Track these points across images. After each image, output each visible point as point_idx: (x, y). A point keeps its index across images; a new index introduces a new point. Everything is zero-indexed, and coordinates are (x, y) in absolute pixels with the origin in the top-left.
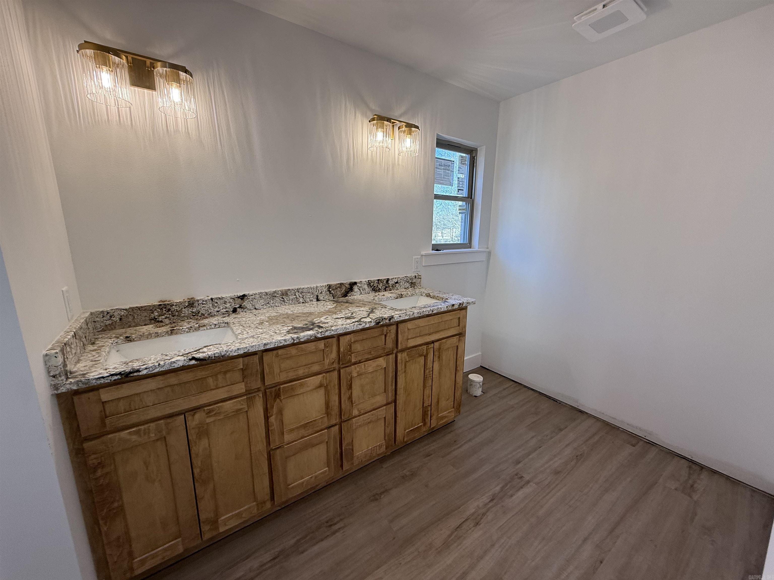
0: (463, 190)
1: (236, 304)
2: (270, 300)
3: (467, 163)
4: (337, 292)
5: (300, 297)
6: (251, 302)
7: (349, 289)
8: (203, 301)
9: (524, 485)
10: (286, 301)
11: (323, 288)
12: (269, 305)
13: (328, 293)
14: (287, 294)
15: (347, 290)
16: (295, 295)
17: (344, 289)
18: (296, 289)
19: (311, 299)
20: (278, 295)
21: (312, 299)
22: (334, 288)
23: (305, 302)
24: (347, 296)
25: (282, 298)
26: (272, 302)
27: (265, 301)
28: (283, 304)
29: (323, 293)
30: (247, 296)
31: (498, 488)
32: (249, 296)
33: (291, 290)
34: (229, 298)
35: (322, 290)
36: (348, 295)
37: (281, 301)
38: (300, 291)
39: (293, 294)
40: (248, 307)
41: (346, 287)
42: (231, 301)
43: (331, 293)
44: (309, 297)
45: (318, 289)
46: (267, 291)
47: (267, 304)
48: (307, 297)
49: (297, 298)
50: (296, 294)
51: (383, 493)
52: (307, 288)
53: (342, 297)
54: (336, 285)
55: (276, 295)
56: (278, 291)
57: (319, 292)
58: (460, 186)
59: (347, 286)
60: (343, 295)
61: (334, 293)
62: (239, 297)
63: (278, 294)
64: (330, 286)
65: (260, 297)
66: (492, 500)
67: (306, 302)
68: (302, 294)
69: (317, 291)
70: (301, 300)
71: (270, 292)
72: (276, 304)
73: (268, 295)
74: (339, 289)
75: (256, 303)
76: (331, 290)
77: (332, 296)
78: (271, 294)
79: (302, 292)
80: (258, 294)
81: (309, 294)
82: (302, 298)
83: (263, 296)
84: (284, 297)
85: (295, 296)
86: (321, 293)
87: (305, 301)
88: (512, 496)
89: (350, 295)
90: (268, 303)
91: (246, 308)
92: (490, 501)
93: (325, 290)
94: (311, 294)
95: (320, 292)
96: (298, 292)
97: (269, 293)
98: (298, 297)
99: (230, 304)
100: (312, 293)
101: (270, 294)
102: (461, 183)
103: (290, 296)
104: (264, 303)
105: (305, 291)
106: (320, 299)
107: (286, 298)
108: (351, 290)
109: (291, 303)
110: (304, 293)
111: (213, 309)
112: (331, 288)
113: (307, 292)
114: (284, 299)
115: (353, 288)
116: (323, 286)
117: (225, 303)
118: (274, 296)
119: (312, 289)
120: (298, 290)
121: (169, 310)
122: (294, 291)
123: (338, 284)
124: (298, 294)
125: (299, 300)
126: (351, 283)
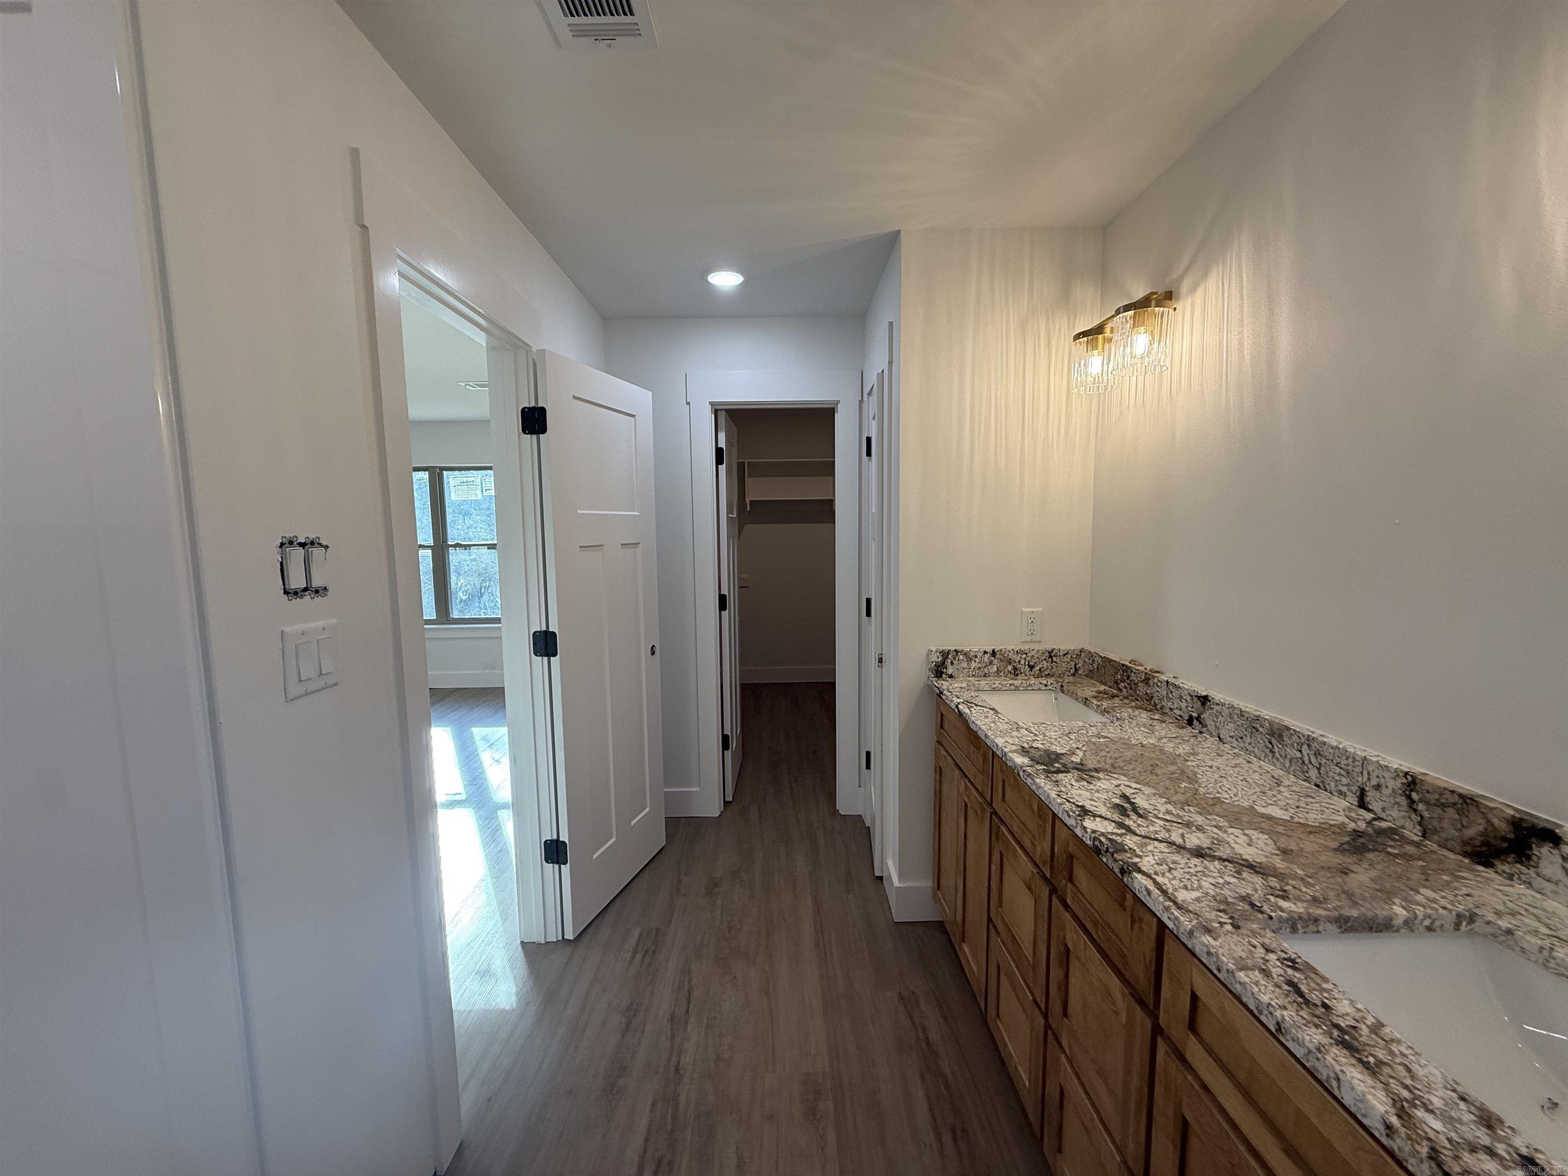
1: (1193, 709)
2: (1245, 733)
4: (1441, 819)
5: (1310, 762)
6: (1215, 719)
7: (1504, 839)
8: (1159, 681)
10: (1277, 755)
11: (1386, 774)
12: (1242, 745)
13: (1404, 802)
14: (1281, 736)
15: (1493, 841)
16: (1301, 751)
17: (1481, 828)
18: (1304, 737)
19: (1340, 787)
20: (1261, 729)
21: (1344, 789)
22: (1433, 797)
23: (1321, 785)
24: (1488, 864)
25: (1271, 743)
26: (1249, 740)
27: (1237, 730)
28: (1270, 758)
29: (1385, 791)
30: (1210, 701)
32: (1213, 704)
33: (1292, 732)
34: (1186, 691)
35: (1383, 781)
36: (1497, 863)
37: (1266, 746)
38: (1314, 745)
39: (1295, 745)
40: (1209, 727)
41: (1488, 821)
42: (1189, 698)
43: (1415, 811)
44: (1337, 778)
45: (1370, 768)
46: (1242, 704)
47: (1240, 740)
48: (1331, 774)
49: (1303, 762)
50: (1303, 750)
52: (1332, 748)
53: (1465, 854)
54: (1442, 791)
55: (1258, 726)
56: (1266, 719)
57: (1369, 779)
59: (1496, 822)
60: (1469, 849)
61: (1426, 814)
62: (1199, 697)
63: (1263, 727)
64: (1412, 783)
65: (1231, 716)
67: (1326, 790)
68: (1319, 758)
69: (1365, 773)
70: (1313, 773)
71: (1248, 713)
72: (1256, 750)
73: (1245, 718)
74: (1451, 812)
75: (1222, 724)
76: (1415, 796)
77: (1420, 824)
78: (1249, 719)
79: (1319, 754)
80: (1227, 706)
81: (1338, 770)
82: (1316, 771)
83: (1235, 717)
84: (1273, 740)
85: (1298, 755)
86: (1378, 787)
87: (1323, 782)
89: (1506, 868)
90: (1242, 738)
91: (1206, 726)
93: (1391, 784)
94: (1343, 773)
95: (1374, 782)
96: (1309, 746)
97: (1247, 715)
98: (1306, 759)
99: (1186, 705)
100: (1348, 772)
101: (1247, 718)
103: (1287, 747)
104: (1234, 732)
105: (1326, 754)
106: (1370, 807)
107: (1278, 748)
108: (1520, 857)
109: (1287, 766)
110: (1325, 757)
111: (1166, 701)
112: (1417, 792)
113: (1332, 760)
114: (1273, 746)
115: (1531, 849)
116: (1386, 767)
117: (1181, 698)
118: (1254, 727)
119: (1350, 760)
120: (1310, 740)
121: (1128, 677)
122: (1299, 737)
123: (1453, 792)
124: (1308, 752)
125: (1307, 772)
126: (1525, 825)
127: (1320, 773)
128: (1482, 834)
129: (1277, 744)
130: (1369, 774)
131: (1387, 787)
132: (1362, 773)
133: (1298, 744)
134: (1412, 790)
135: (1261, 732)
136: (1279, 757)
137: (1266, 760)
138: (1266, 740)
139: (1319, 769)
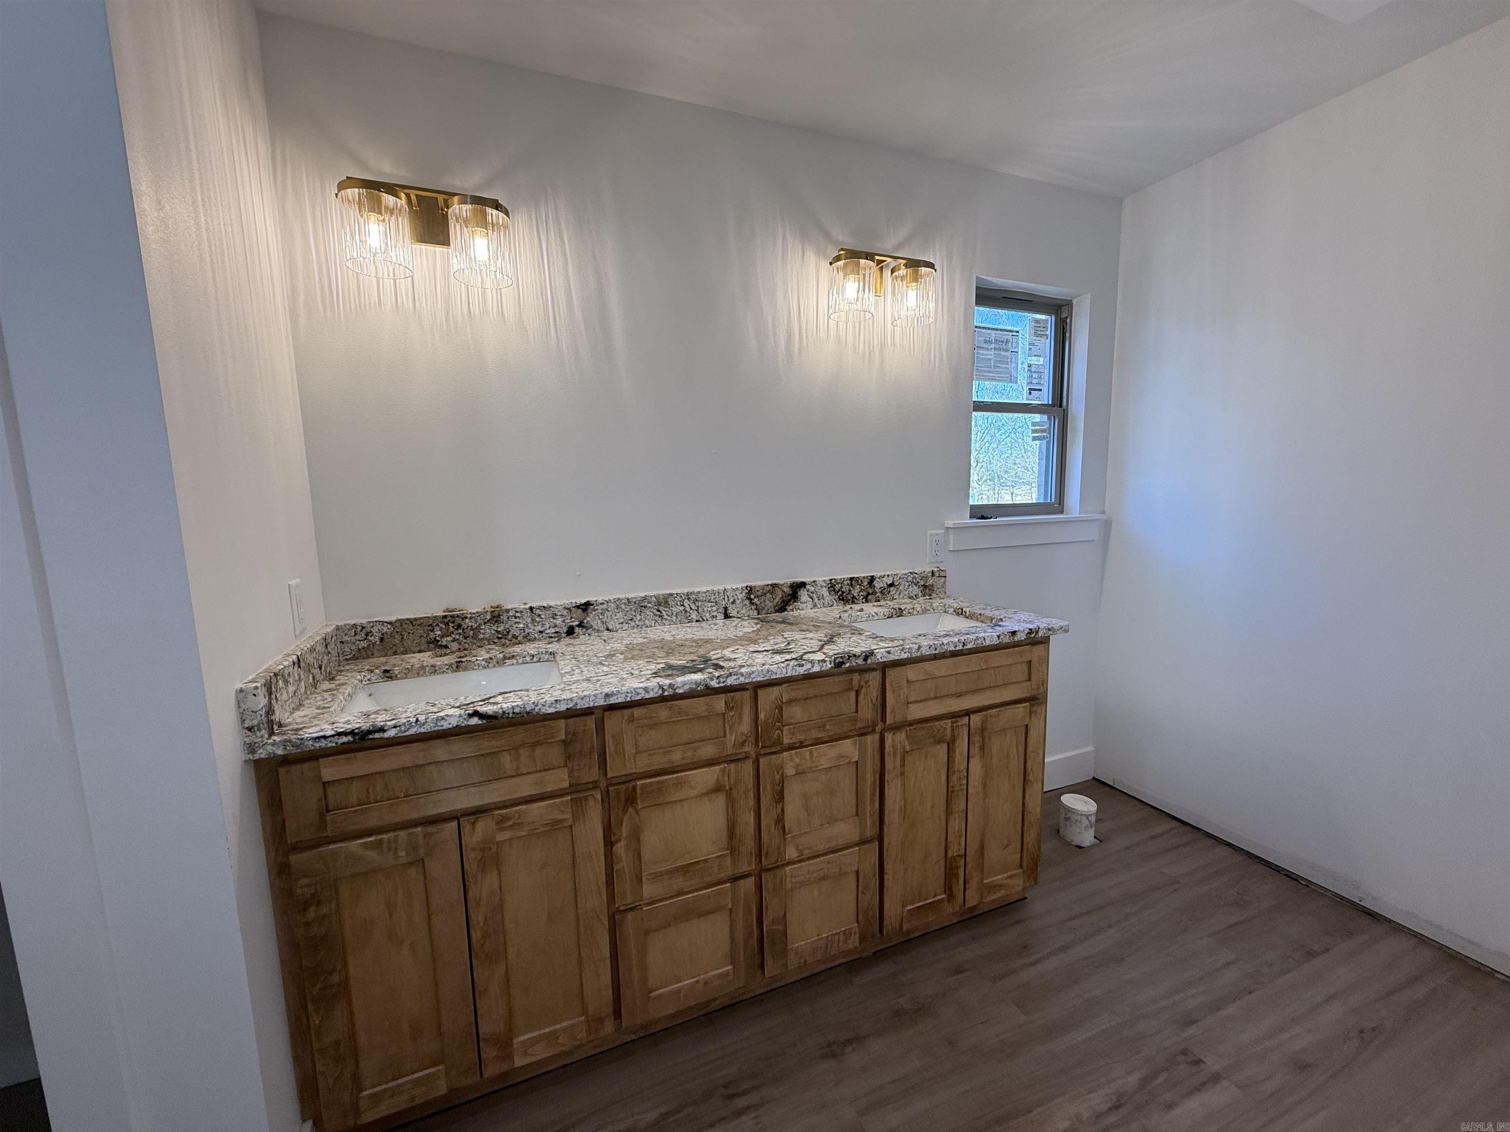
0: (1040, 390)
1: (573, 619)
2: (635, 614)
3: (1048, 333)
4: (764, 601)
5: (691, 609)
6: (601, 617)
7: (789, 595)
8: (516, 612)
9: (1204, 1083)
10: (666, 617)
11: (738, 592)
12: (633, 624)
13: (747, 602)
14: (667, 603)
15: (785, 599)
16: (683, 605)
17: (780, 596)
18: (684, 595)
19: (713, 614)
20: (649, 605)
21: (715, 614)
22: (759, 593)
23: (701, 619)
24: (785, 610)
25: (659, 611)
26: (639, 617)
27: (626, 615)
28: (660, 621)
29: (738, 602)
30: (592, 605)
31: (1133, 1080)
32: (597, 605)
33: (675, 595)
34: (560, 607)
35: (736, 597)
36: (787, 607)
37: (656, 615)
38: (693, 597)
39: (679, 603)
40: (595, 626)
41: (783, 591)
42: (565, 613)
43: (753, 604)
44: (709, 609)
45: (728, 594)
46: (630, 596)
47: (630, 622)
48: (705, 609)
49: (686, 611)
50: (685, 604)
51: (849, 1042)
52: (704, 593)
53: (776, 611)
54: (763, 587)
55: (646, 604)
56: (651, 596)
57: (728, 600)
58: (1035, 381)
59: (785, 589)
60: (777, 608)
61: (758, 603)
62: (578, 607)
63: (651, 603)
64: (750, 590)
65: (618, 607)
66: (1117, 1107)
67: (704, 620)
68: (697, 603)
69: (726, 597)
70: (694, 616)
71: (635, 598)
72: (647, 622)
73: (633, 603)
74: (769, 596)
75: (609, 618)
76: (752, 596)
77: (756, 609)
78: (637, 602)
79: (697, 601)
80: (613, 601)
81: (710, 604)
82: (696, 612)
83: (623, 606)
84: (661, 608)
85: (682, 608)
86: (734, 602)
87: (701, 617)
88: (1170, 1106)
89: (791, 608)
90: (631, 620)
91: (591, 627)
92: (1110, 1109)
93: (740, 596)
94: (713, 604)
95: (731, 600)
96: (689, 599)
97: (634, 600)
98: (688, 609)
99: (562, 619)
100: (716, 602)
101: (635, 603)
102: (1035, 375)
103: (672, 607)
104: (624, 618)
105: (701, 598)
106: (731, 615)
107: (665, 611)
108: (794, 599)
109: (674, 621)
110: (701, 601)
111: (533, 627)
112: (753, 594)
113: (705, 601)
114: (661, 612)
115: (797, 594)
116: (737, 588)
117: (554, 616)
118: (642, 606)
119: (717, 595)
120: (688, 596)
121: (459, 626)
122: (681, 597)
123: (768, 585)
124: (689, 603)
125: (690, 616)
126: (795, 585)
127: (698, 612)
128: (781, 598)
129: (664, 609)
130: (728, 597)
131: (738, 599)
132: (724, 599)
133: (680, 601)
134: (751, 594)
135: (650, 607)
136: (667, 617)
137: (657, 624)
138: (655, 611)
139: (697, 610)
